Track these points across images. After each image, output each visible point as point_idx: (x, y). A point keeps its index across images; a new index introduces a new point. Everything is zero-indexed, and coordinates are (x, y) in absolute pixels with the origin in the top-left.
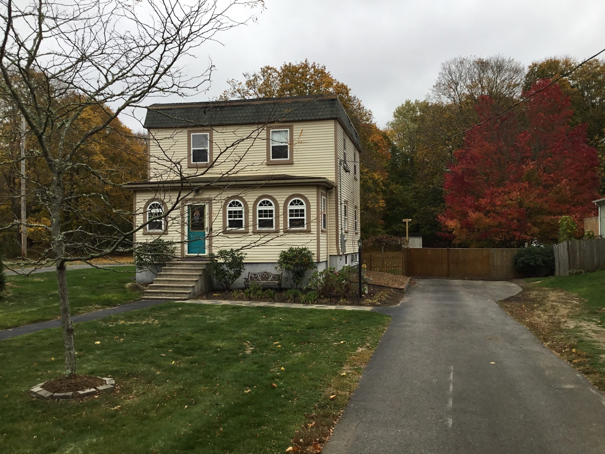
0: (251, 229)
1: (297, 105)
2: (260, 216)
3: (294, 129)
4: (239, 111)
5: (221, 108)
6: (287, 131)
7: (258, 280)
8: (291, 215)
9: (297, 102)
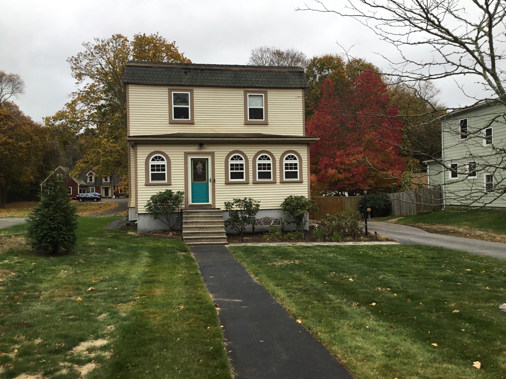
0: (251, 180)
1: (270, 74)
2: (259, 169)
3: (268, 95)
4: (219, 75)
5: (201, 71)
6: (262, 96)
7: (261, 225)
8: (286, 168)
9: (270, 71)
